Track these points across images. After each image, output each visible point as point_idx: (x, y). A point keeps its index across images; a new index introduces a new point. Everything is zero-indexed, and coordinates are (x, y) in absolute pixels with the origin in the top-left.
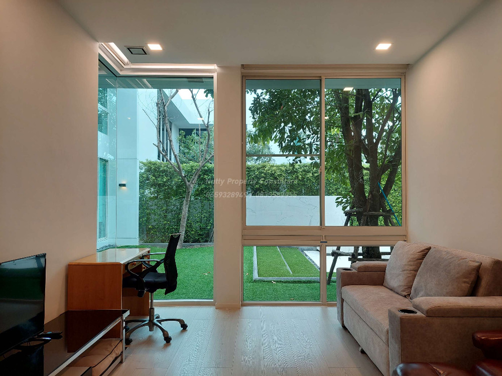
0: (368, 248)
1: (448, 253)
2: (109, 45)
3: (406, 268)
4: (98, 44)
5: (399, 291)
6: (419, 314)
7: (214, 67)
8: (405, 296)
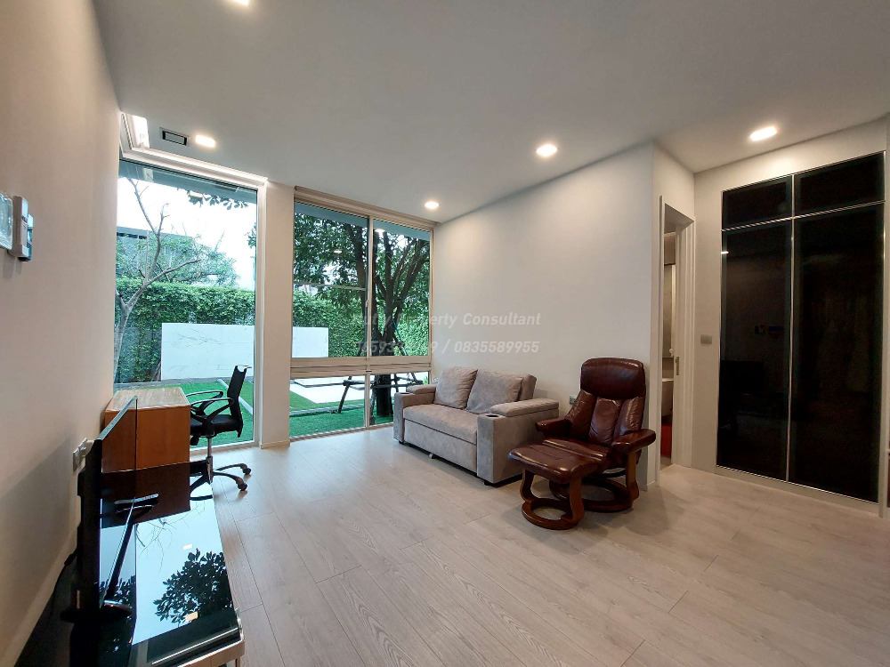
0: (381, 376)
1: (496, 373)
2: (131, 118)
3: (461, 386)
4: (120, 114)
5: (456, 405)
6: (501, 417)
7: (264, 180)
8: (461, 409)
